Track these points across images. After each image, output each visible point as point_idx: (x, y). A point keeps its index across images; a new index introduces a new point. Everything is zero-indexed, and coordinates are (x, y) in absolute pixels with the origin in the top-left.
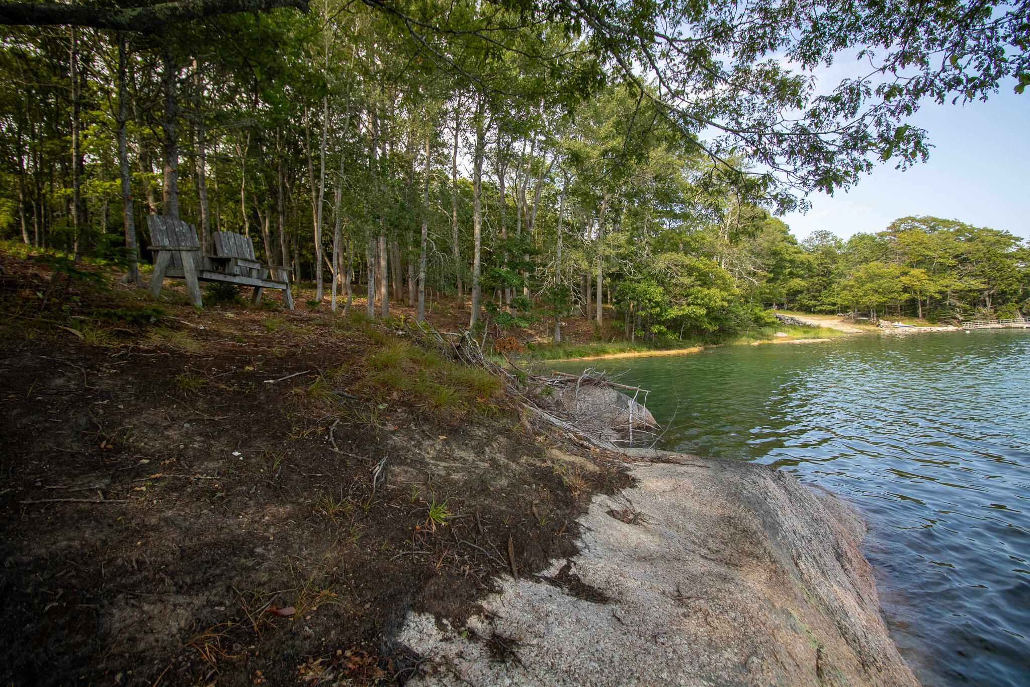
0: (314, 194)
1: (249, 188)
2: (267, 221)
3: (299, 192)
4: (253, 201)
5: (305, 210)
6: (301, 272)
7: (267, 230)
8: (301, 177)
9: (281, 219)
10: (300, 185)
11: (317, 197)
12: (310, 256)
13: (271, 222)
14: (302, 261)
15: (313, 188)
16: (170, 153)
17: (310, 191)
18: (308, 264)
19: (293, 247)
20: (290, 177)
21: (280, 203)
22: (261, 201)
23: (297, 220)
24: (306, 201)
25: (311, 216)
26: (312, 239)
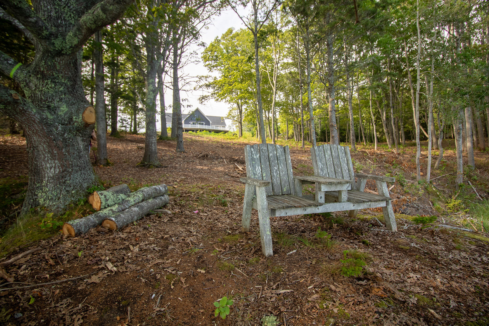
0: (412, 91)
1: (374, 98)
2: (384, 113)
3: (403, 93)
4: (376, 105)
5: (407, 103)
6: (405, 137)
7: (384, 118)
8: (404, 85)
9: (392, 111)
10: (404, 89)
11: (415, 93)
12: (410, 127)
13: (386, 113)
14: (406, 130)
15: (411, 88)
16: (331, 92)
17: (409, 90)
18: (409, 132)
19: (400, 124)
20: (397, 86)
21: (391, 102)
22: (381, 103)
23: (402, 109)
24: (407, 97)
25: (411, 104)
26: (412, 117)
